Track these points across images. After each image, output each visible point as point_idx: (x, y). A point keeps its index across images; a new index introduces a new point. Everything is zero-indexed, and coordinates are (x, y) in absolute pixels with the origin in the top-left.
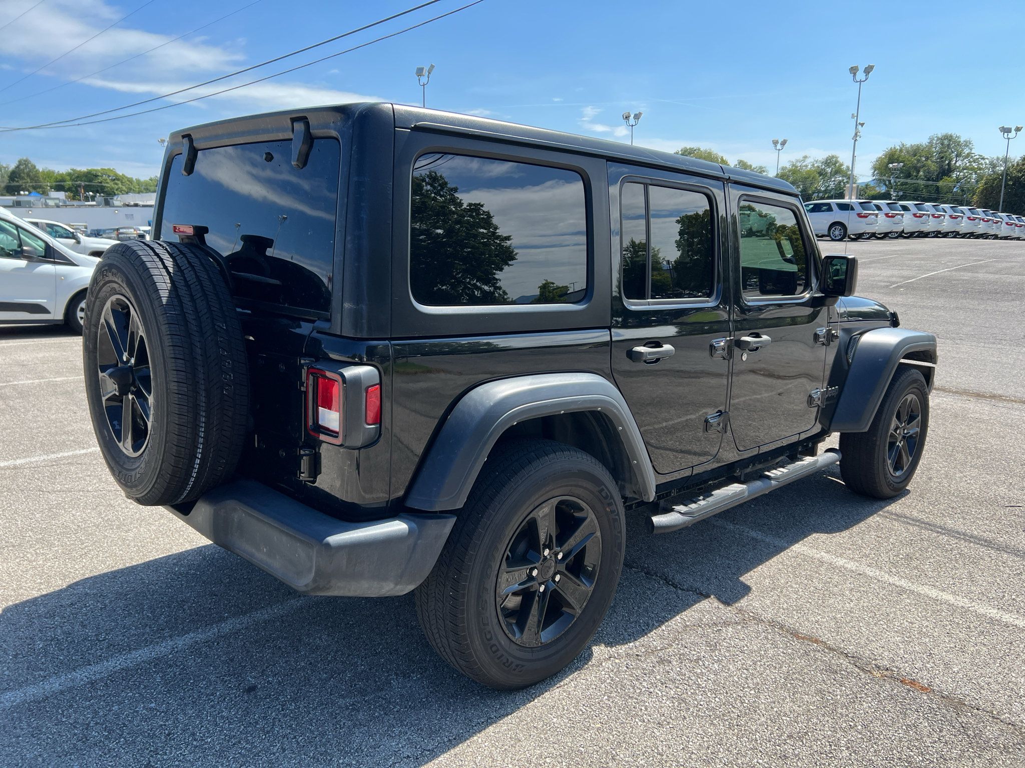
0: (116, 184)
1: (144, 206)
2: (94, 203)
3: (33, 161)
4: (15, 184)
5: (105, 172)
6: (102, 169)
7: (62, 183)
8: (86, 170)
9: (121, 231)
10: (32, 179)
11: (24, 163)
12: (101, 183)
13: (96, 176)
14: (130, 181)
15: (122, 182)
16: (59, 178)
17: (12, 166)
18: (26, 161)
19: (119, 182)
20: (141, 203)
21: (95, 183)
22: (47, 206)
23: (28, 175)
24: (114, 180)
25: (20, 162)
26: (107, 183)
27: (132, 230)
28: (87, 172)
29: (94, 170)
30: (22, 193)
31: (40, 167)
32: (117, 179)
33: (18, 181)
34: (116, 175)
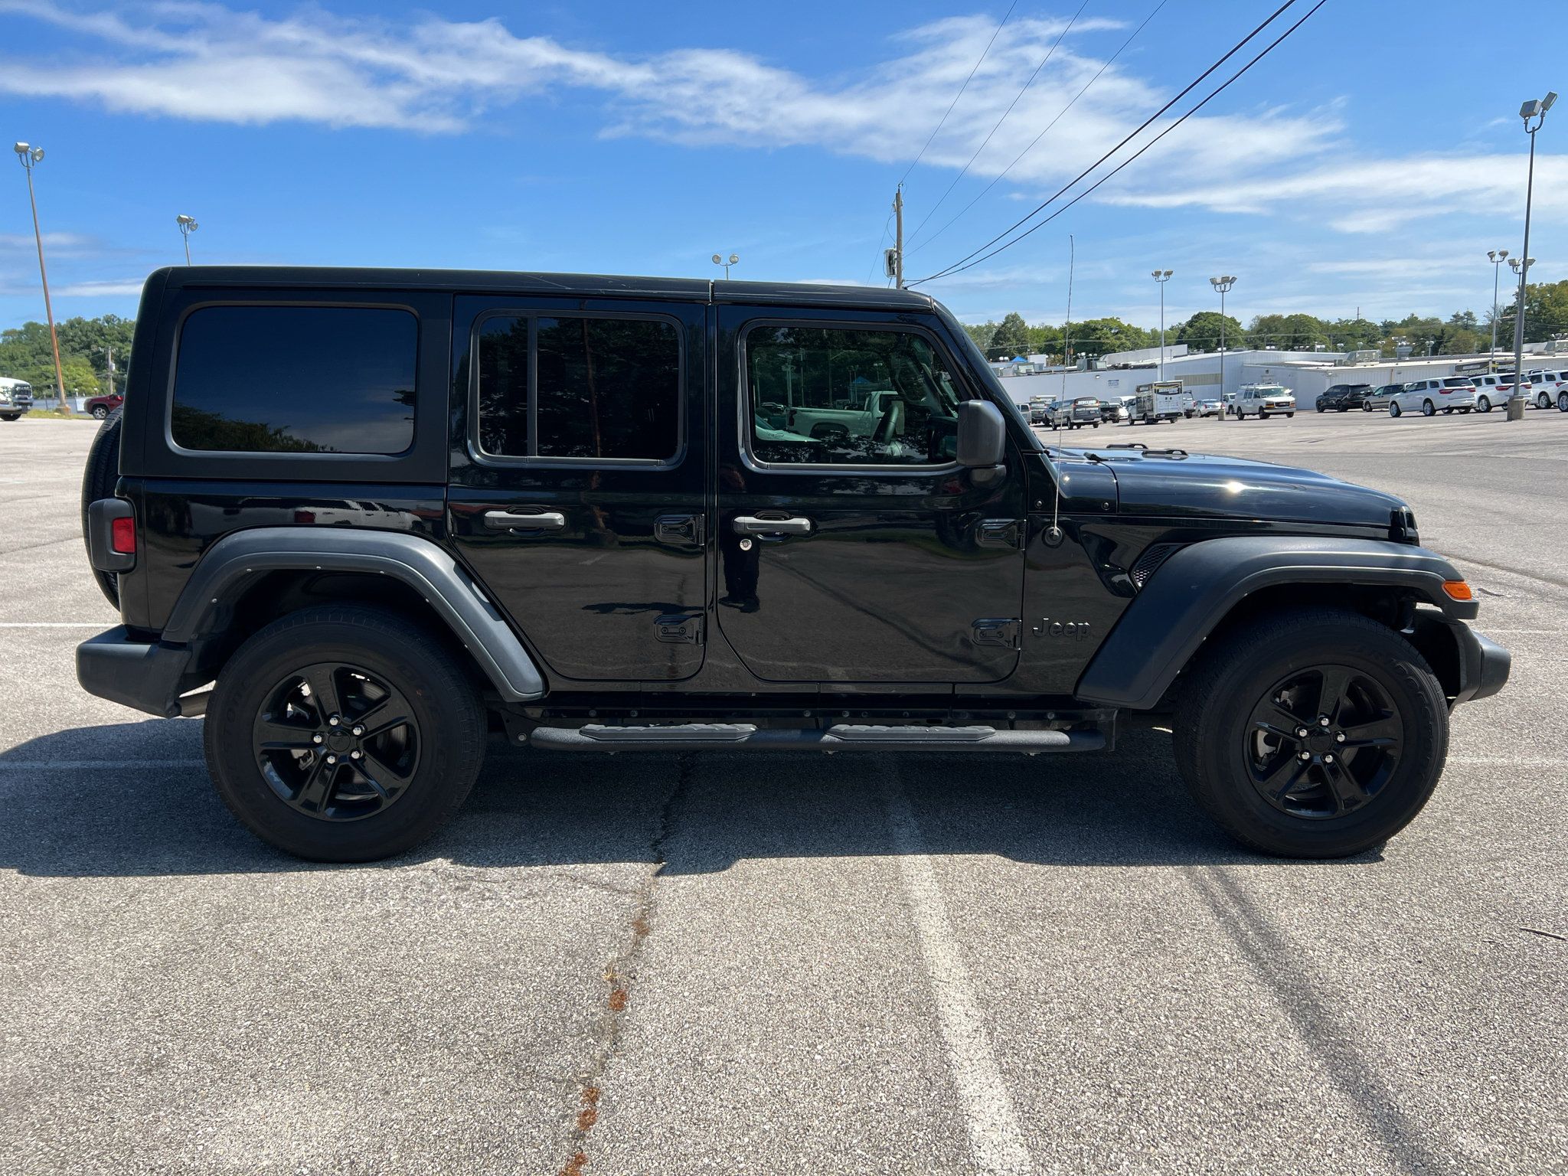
0: (1119, 339)
1: (1136, 367)
2: (1076, 367)
3: (1022, 316)
4: (999, 347)
5: (1107, 323)
6: (1103, 320)
7: (1053, 343)
8: (1082, 322)
9: (1080, 403)
10: (1018, 340)
11: (1012, 319)
12: (1099, 338)
13: (1095, 330)
14: (1138, 332)
15: (1126, 336)
16: (1051, 336)
17: (998, 322)
18: (1013, 317)
19: (1123, 336)
20: (1133, 363)
21: (1092, 339)
22: (1017, 374)
23: (1015, 336)
24: (1117, 333)
25: (1007, 318)
26: (1107, 338)
27: (1094, 402)
28: (1084, 325)
29: (1092, 321)
30: (1001, 358)
31: (1030, 323)
32: (1121, 330)
33: (1002, 344)
34: (1120, 326)
